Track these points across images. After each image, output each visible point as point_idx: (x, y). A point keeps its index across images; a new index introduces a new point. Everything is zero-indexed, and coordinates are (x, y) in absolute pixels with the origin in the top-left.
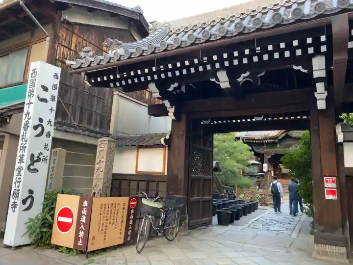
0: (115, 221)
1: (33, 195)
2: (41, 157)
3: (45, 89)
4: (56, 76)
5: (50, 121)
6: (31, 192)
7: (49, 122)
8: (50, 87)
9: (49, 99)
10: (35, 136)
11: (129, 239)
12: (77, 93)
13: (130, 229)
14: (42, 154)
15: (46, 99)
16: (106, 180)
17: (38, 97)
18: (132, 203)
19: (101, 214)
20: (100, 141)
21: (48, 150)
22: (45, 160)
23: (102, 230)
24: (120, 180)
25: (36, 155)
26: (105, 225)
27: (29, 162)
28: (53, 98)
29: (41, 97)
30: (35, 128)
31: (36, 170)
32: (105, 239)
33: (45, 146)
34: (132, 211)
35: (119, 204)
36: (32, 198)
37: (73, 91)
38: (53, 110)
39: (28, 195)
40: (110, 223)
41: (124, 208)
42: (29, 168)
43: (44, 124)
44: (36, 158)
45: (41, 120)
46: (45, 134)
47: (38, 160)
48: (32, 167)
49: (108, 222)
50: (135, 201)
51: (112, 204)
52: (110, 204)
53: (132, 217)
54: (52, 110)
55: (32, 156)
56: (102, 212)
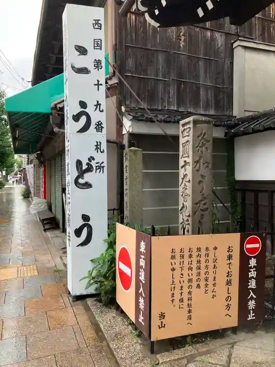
0: (211, 282)
1: (89, 223)
2: (93, 163)
3: (82, 51)
4: (97, 24)
5: (98, 105)
6: (86, 218)
7: (96, 106)
8: (89, 46)
9: (91, 67)
10: (78, 132)
11: (251, 317)
12: (168, 61)
13: (252, 298)
14: (94, 159)
15: (86, 69)
16: (200, 198)
17: (73, 67)
18: (249, 246)
19: (173, 270)
20: (183, 125)
21: (103, 152)
22: (100, 167)
23: (182, 300)
24: (256, 192)
25: (85, 162)
26: (186, 290)
27: (76, 174)
28: (98, 64)
29: (78, 66)
30: (76, 118)
31: (88, 185)
32: (190, 318)
33: (97, 146)
34: (253, 262)
35: (215, 248)
36: (90, 228)
37: (161, 58)
38: (101, 85)
39: (81, 222)
40: (198, 286)
41: (230, 257)
42: (76, 182)
43: (90, 110)
44: (85, 167)
45: (83, 104)
46: (93, 126)
47: (89, 169)
48: (81, 181)
49: (194, 284)
50: (256, 242)
51: (199, 249)
52: (195, 250)
53: (253, 274)
54: (98, 85)
55: (79, 163)
56: (177, 266)
